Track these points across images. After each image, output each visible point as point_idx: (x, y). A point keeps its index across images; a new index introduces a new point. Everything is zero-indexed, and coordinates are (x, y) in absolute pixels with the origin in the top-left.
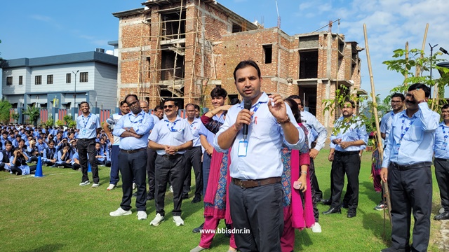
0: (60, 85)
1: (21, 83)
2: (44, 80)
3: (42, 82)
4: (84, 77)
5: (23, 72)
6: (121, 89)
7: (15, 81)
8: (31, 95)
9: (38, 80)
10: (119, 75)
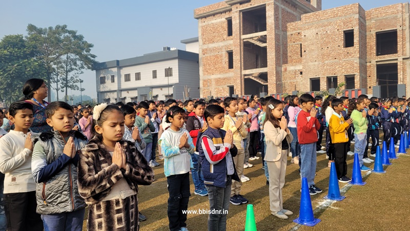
0: (147, 80)
2: (133, 77)
3: (131, 79)
4: (169, 72)
6: (204, 81)
8: (121, 91)
9: (128, 78)
10: (201, 69)
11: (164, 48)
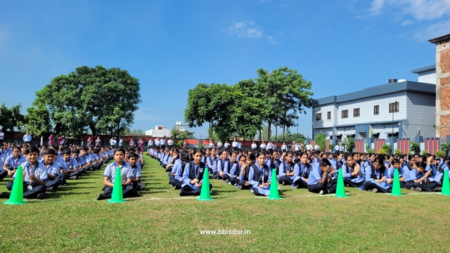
0: (367, 117)
1: (329, 118)
2: (351, 113)
3: (349, 115)
4: (394, 108)
5: (331, 108)
6: (441, 116)
7: (324, 117)
8: (338, 128)
9: (345, 114)
10: (438, 102)
11: (390, 81)
